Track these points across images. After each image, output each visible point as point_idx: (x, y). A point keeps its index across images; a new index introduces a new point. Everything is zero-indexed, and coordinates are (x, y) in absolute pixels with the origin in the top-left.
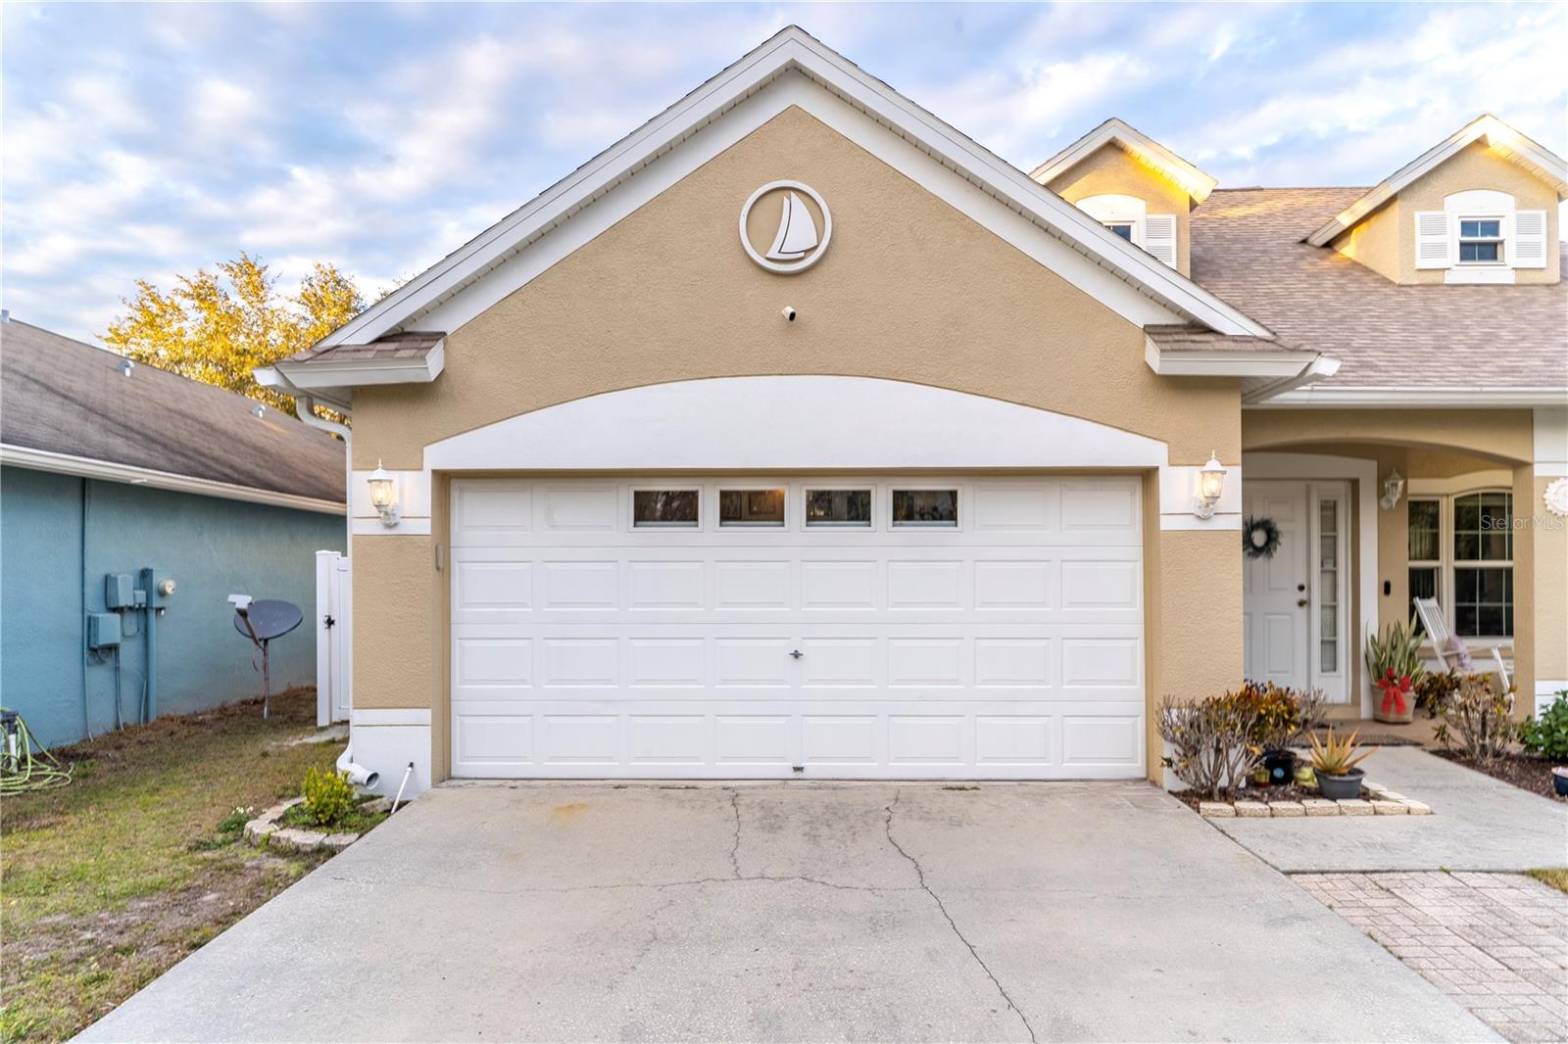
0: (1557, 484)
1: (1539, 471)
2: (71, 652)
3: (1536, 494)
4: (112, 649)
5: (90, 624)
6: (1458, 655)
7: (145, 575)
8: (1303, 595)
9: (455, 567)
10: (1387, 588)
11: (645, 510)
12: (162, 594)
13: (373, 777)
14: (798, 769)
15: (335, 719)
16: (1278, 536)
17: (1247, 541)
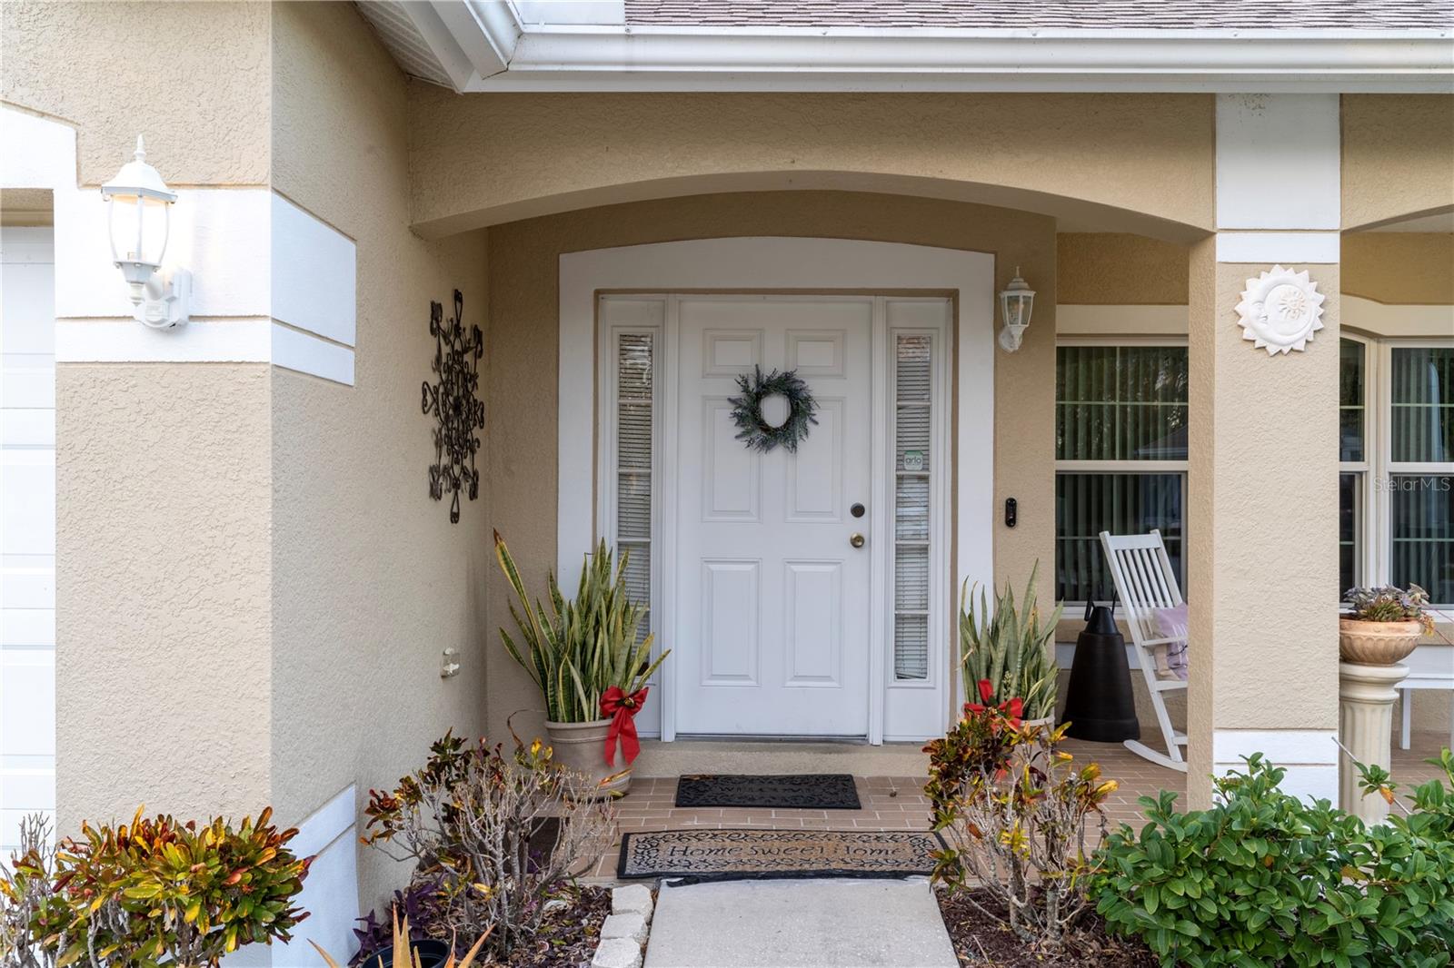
0: (1267, 279)
1: (1226, 249)
3: (1220, 301)
6: (1169, 645)
8: (857, 526)
10: (1010, 513)
16: (809, 407)
17: (749, 415)
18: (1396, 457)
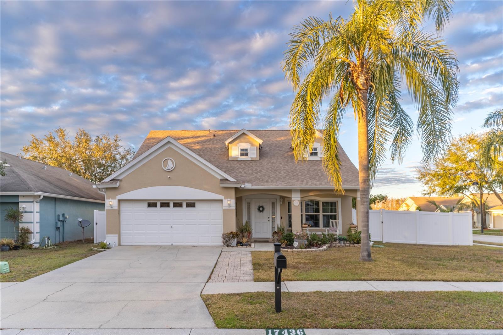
0: (295, 201)
1: (293, 199)
2: (53, 229)
4: (59, 228)
5: (56, 223)
7: (63, 215)
8: (269, 219)
9: (121, 214)
10: (282, 218)
11: (150, 205)
12: (66, 218)
13: (110, 244)
14: (172, 244)
15: (98, 242)
16: (264, 209)
17: (259, 209)
18: (323, 213)
